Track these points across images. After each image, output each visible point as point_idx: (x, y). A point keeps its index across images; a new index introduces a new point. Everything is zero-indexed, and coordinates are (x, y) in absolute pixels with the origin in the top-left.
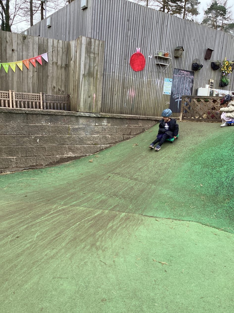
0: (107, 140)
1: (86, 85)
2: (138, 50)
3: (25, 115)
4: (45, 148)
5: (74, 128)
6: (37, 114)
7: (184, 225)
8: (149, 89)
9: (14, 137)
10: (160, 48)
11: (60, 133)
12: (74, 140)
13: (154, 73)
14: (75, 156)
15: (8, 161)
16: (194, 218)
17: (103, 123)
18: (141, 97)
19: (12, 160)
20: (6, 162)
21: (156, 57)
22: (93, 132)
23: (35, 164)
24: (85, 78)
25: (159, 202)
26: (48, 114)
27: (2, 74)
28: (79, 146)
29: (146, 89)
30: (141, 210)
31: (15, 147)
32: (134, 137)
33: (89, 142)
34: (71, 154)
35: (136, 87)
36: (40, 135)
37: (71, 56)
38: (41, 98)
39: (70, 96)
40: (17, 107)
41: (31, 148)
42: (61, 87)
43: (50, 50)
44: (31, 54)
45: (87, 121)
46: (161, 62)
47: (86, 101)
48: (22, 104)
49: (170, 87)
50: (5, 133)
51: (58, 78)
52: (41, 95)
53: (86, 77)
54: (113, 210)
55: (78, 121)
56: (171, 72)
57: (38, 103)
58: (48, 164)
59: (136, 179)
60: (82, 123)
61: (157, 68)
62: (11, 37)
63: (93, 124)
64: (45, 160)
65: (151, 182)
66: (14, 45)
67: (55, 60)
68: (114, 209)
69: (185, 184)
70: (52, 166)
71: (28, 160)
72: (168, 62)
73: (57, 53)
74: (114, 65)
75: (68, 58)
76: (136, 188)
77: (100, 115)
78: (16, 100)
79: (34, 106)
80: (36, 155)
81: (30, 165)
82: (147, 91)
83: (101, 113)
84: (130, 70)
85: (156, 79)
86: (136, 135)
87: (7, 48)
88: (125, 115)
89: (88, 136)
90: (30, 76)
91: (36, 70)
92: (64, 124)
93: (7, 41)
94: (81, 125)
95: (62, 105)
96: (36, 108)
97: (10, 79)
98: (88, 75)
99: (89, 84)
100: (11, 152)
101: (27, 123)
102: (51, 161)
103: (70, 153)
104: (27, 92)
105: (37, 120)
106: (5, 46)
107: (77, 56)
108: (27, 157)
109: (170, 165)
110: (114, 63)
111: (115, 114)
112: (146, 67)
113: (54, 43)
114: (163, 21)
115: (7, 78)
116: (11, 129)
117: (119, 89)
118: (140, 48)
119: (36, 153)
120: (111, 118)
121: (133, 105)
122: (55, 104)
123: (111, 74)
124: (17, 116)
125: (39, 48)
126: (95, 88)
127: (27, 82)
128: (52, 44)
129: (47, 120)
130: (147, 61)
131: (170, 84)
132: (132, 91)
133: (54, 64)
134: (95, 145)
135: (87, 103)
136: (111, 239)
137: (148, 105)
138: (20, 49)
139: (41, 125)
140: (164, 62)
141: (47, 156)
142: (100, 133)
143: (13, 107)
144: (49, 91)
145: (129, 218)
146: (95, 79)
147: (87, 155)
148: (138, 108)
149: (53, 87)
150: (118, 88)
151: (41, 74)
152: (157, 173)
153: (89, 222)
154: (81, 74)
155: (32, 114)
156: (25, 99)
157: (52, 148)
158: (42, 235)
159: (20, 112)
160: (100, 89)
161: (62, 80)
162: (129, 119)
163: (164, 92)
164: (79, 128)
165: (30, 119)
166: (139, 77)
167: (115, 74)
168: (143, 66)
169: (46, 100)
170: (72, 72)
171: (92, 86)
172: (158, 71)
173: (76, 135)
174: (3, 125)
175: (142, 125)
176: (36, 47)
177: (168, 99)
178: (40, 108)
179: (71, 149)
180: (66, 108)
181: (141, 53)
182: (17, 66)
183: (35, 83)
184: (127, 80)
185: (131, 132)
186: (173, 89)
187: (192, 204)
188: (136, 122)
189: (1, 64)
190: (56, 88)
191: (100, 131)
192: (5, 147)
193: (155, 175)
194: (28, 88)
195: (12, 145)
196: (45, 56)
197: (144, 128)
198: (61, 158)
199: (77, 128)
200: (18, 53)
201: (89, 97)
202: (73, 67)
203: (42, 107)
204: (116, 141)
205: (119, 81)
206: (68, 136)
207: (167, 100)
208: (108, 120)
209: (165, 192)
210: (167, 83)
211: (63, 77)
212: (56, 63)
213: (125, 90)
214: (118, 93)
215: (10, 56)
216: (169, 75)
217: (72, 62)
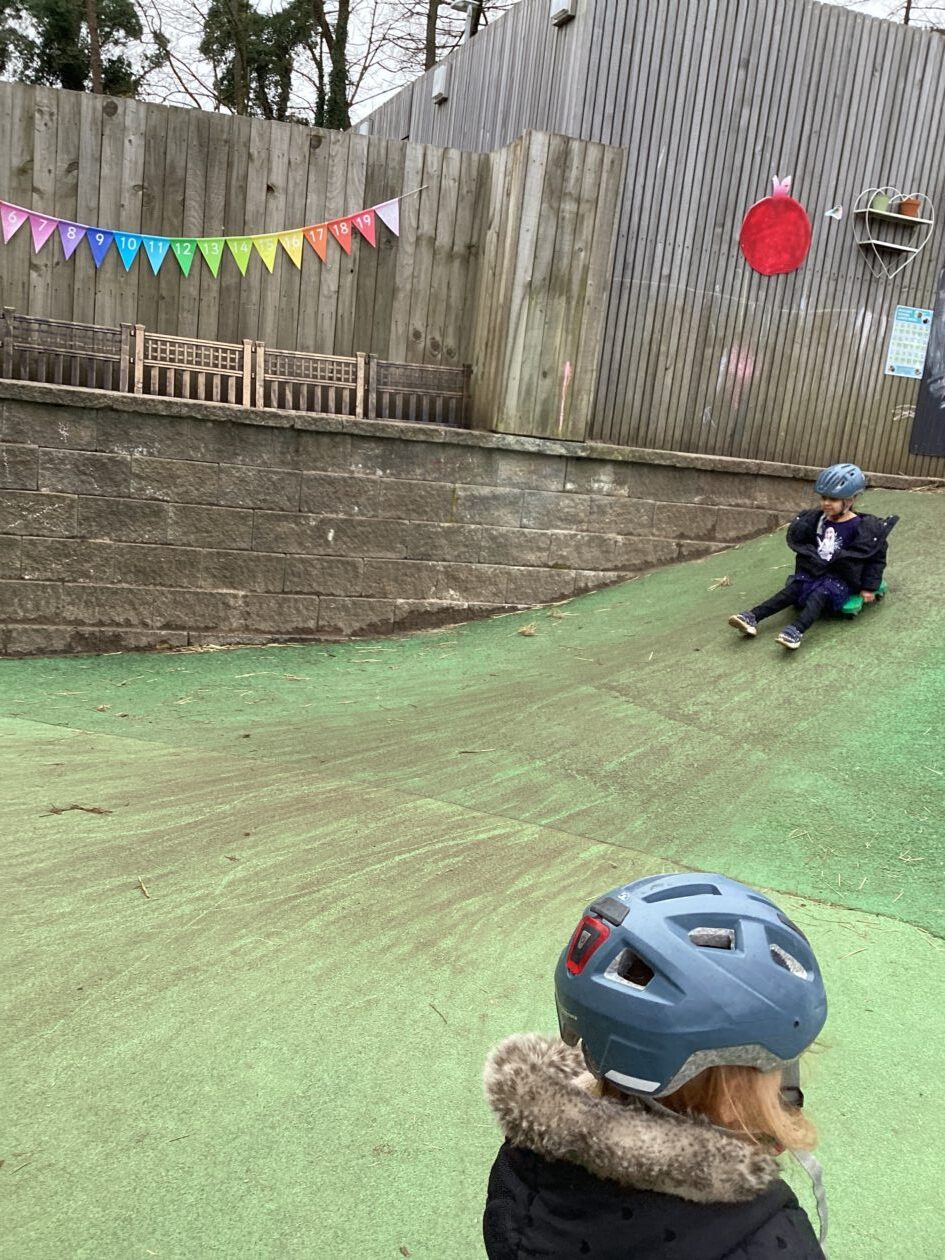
0: (607, 552)
1: (536, 327)
2: (782, 184)
3: (289, 434)
4: (355, 566)
5: (475, 497)
6: (337, 434)
7: (848, 926)
8: (821, 350)
9: (242, 518)
10: (883, 177)
11: (420, 512)
12: (472, 545)
13: (849, 285)
14: (469, 608)
15: (215, 606)
16: (903, 904)
17: (599, 481)
18: (782, 381)
19: (232, 602)
20: (207, 606)
21: (860, 217)
22: (550, 517)
23: (311, 624)
24: (531, 298)
25: (764, 820)
26: (378, 434)
27: (224, 279)
28: (487, 568)
29: (805, 350)
30: (677, 842)
31: (245, 553)
32: (728, 547)
33: (531, 557)
34: (453, 599)
35: (763, 341)
36: (341, 516)
37: (491, 210)
38: (361, 374)
39: (475, 369)
40: (267, 403)
41: (302, 561)
42: (443, 335)
43: (412, 187)
44: (335, 204)
45: (530, 472)
46: (883, 236)
47: (528, 392)
48: (288, 392)
49: (918, 347)
50: (213, 500)
51: (433, 298)
52: (361, 362)
53: (538, 293)
54: (560, 830)
55: (491, 471)
56: (930, 280)
57: (346, 394)
58: (362, 629)
59: (689, 719)
60: (510, 478)
61: (861, 262)
62: (267, 139)
63: (555, 485)
64: (352, 612)
65: (753, 735)
66: (274, 169)
67: (427, 228)
68: (565, 826)
69: (901, 759)
70: (376, 636)
71: (289, 607)
72: (915, 236)
73: (435, 196)
74: (669, 249)
75: (477, 221)
76: (679, 756)
77: (584, 449)
78: (269, 377)
79: (332, 404)
80: (321, 589)
81: (294, 625)
82: (811, 361)
83: (590, 443)
84: (740, 271)
85: (853, 311)
86: (738, 539)
87: (249, 179)
88: (694, 455)
89: (530, 533)
90: (329, 290)
91: (350, 266)
92: (436, 480)
93: (250, 156)
94: (503, 485)
95: (439, 403)
96: (338, 411)
97: (255, 298)
98: (544, 286)
99: (549, 324)
100: (229, 574)
101: (296, 465)
102: (375, 619)
103: (452, 592)
104: (312, 349)
105: (334, 457)
106: (241, 172)
107: (511, 210)
108: (286, 593)
109: (855, 676)
110: (671, 239)
111: (650, 450)
112: (812, 255)
113: (429, 158)
114: (905, 61)
115: (244, 295)
116: (235, 483)
117: (684, 346)
118: (789, 178)
119: (319, 584)
120: (633, 464)
121: (742, 413)
122: (413, 400)
123: (655, 284)
124: (261, 437)
125: (369, 180)
126: (574, 337)
127: (316, 313)
128: (420, 165)
129: (369, 458)
130: (818, 233)
131: (920, 334)
132: (743, 355)
133: (424, 243)
134: (554, 571)
135: (533, 399)
136: (506, 933)
137: (810, 417)
138: (296, 184)
139: (346, 475)
140: (898, 238)
141: (361, 596)
142: (581, 522)
143: (253, 403)
144: (397, 349)
145: (615, 867)
146: (574, 303)
147: (519, 606)
148: (765, 430)
149: (411, 332)
150: (679, 340)
151: (369, 282)
152: (788, 701)
153: (444, 859)
154: (516, 282)
155: (318, 433)
156: (299, 375)
157: (380, 568)
158: (248, 880)
159: (271, 423)
160: (592, 344)
161: (448, 307)
162: (712, 471)
163: (888, 367)
164: (495, 497)
165: (308, 453)
166: (778, 297)
167: (673, 285)
168: (798, 253)
169: (378, 380)
170: (486, 274)
171: (559, 331)
172: (868, 277)
173: (480, 524)
174: (210, 468)
175: (770, 499)
176: (358, 176)
177: (908, 399)
178: (352, 412)
179: (455, 579)
180: (452, 416)
181: (795, 198)
182: (283, 248)
183: (346, 315)
184: (724, 310)
185: (714, 527)
186: (935, 356)
187: (909, 847)
188: (742, 488)
189: (226, 242)
190: (423, 339)
191: (582, 515)
192: (210, 553)
193: (777, 712)
194: (319, 333)
195: (234, 545)
196: (389, 213)
197: (776, 517)
198: (412, 612)
199: (487, 498)
200: (290, 198)
201: (545, 375)
202: (493, 253)
203: (359, 410)
204: (646, 562)
205: (687, 316)
206: (447, 525)
207: (900, 399)
208: (618, 471)
209: (801, 783)
210: (906, 329)
211: (455, 294)
212: (430, 238)
213: (709, 351)
214: (680, 365)
215: (258, 212)
216: (919, 295)
217: (491, 236)
